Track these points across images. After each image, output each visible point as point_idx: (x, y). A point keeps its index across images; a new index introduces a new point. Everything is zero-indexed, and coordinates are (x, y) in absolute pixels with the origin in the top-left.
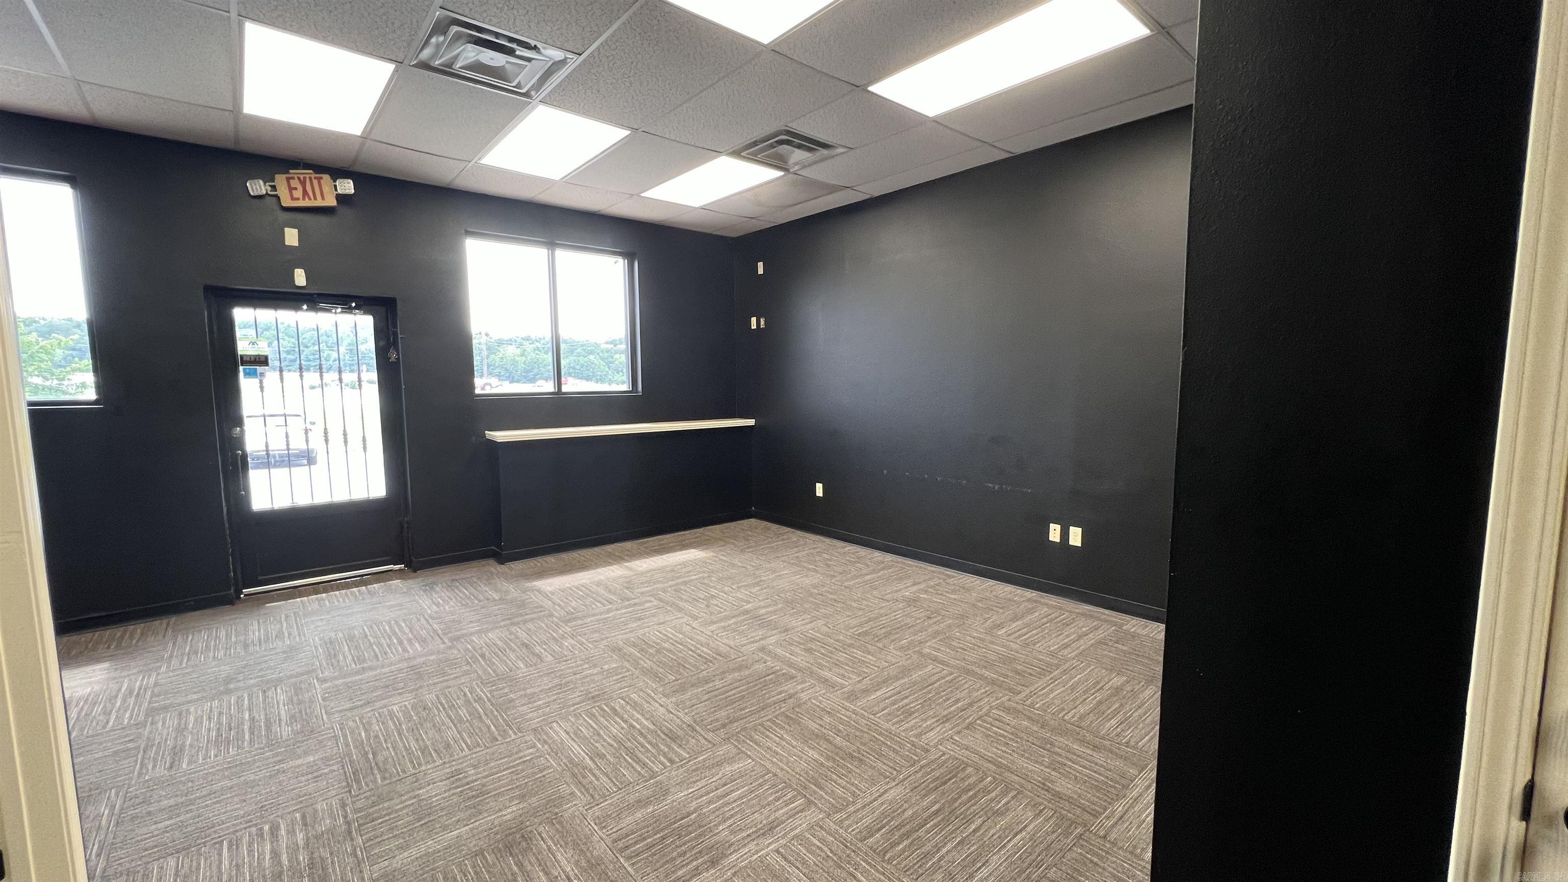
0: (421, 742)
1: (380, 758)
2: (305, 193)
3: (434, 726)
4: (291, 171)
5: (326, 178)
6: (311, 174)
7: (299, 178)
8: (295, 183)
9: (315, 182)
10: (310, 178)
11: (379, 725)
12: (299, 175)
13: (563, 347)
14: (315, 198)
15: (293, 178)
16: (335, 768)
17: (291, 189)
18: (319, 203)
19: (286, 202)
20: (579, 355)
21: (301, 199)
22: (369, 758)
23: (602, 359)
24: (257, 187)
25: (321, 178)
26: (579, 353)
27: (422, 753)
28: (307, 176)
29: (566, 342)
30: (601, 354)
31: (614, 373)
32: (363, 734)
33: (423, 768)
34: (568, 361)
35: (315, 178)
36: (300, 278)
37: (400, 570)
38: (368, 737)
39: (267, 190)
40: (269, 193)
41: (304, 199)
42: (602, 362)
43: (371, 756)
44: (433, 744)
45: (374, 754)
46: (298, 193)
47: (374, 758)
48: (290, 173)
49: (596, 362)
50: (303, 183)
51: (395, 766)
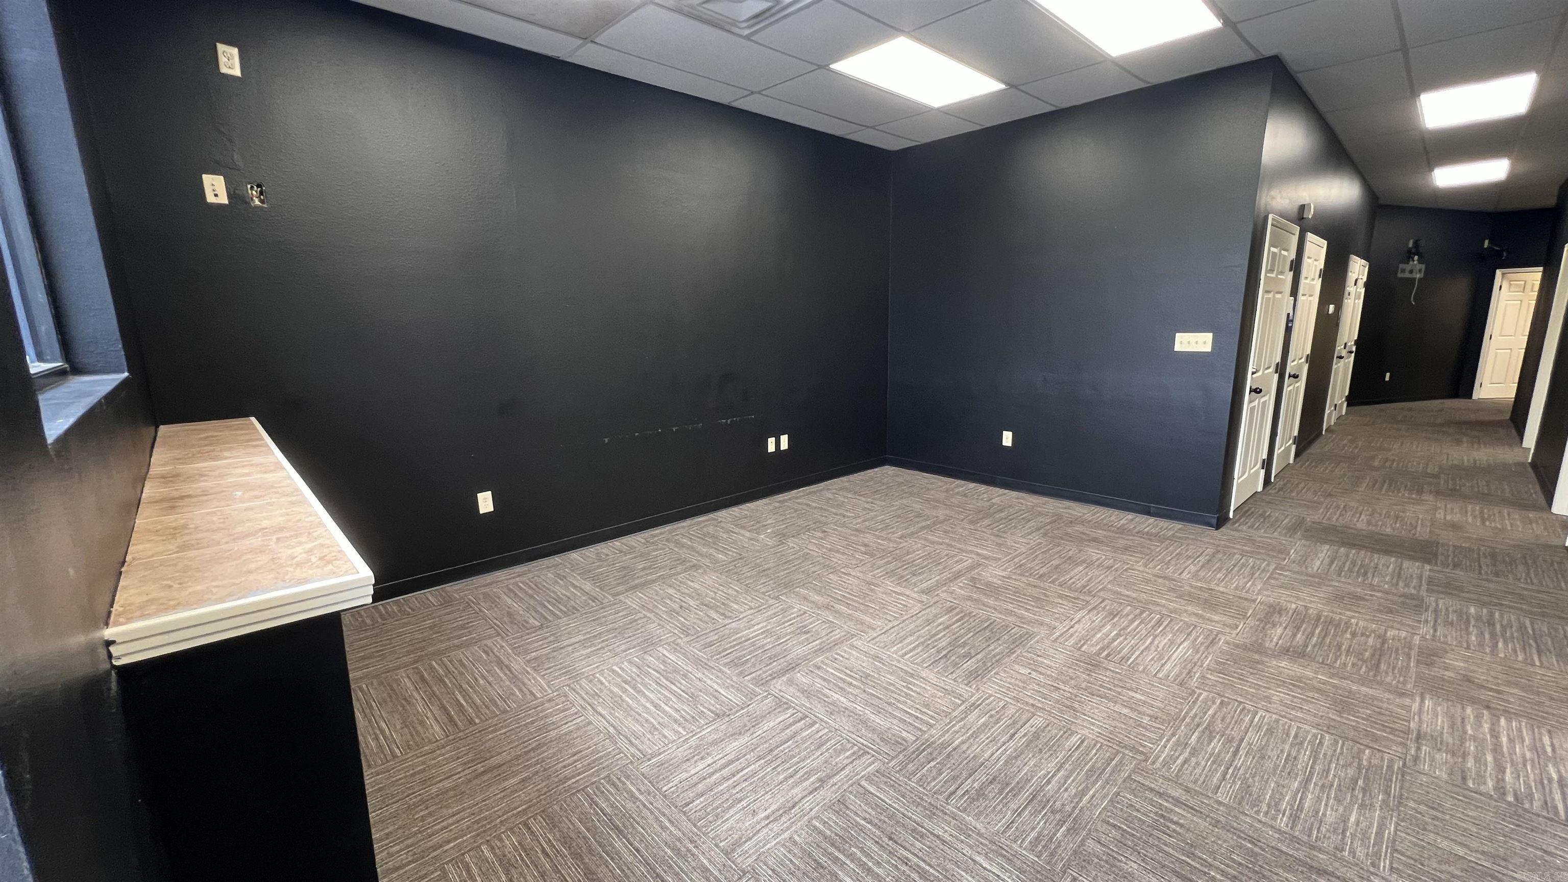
0: (1294, 753)
1: (1351, 772)
3: (1263, 758)
11: (1324, 815)
16: (1412, 804)
22: (1364, 782)
27: (1302, 743)
32: (1353, 819)
33: (1314, 731)
38: (1348, 810)
43: (1360, 782)
44: (1284, 742)
45: (1355, 781)
47: (1359, 777)
51: (1341, 753)
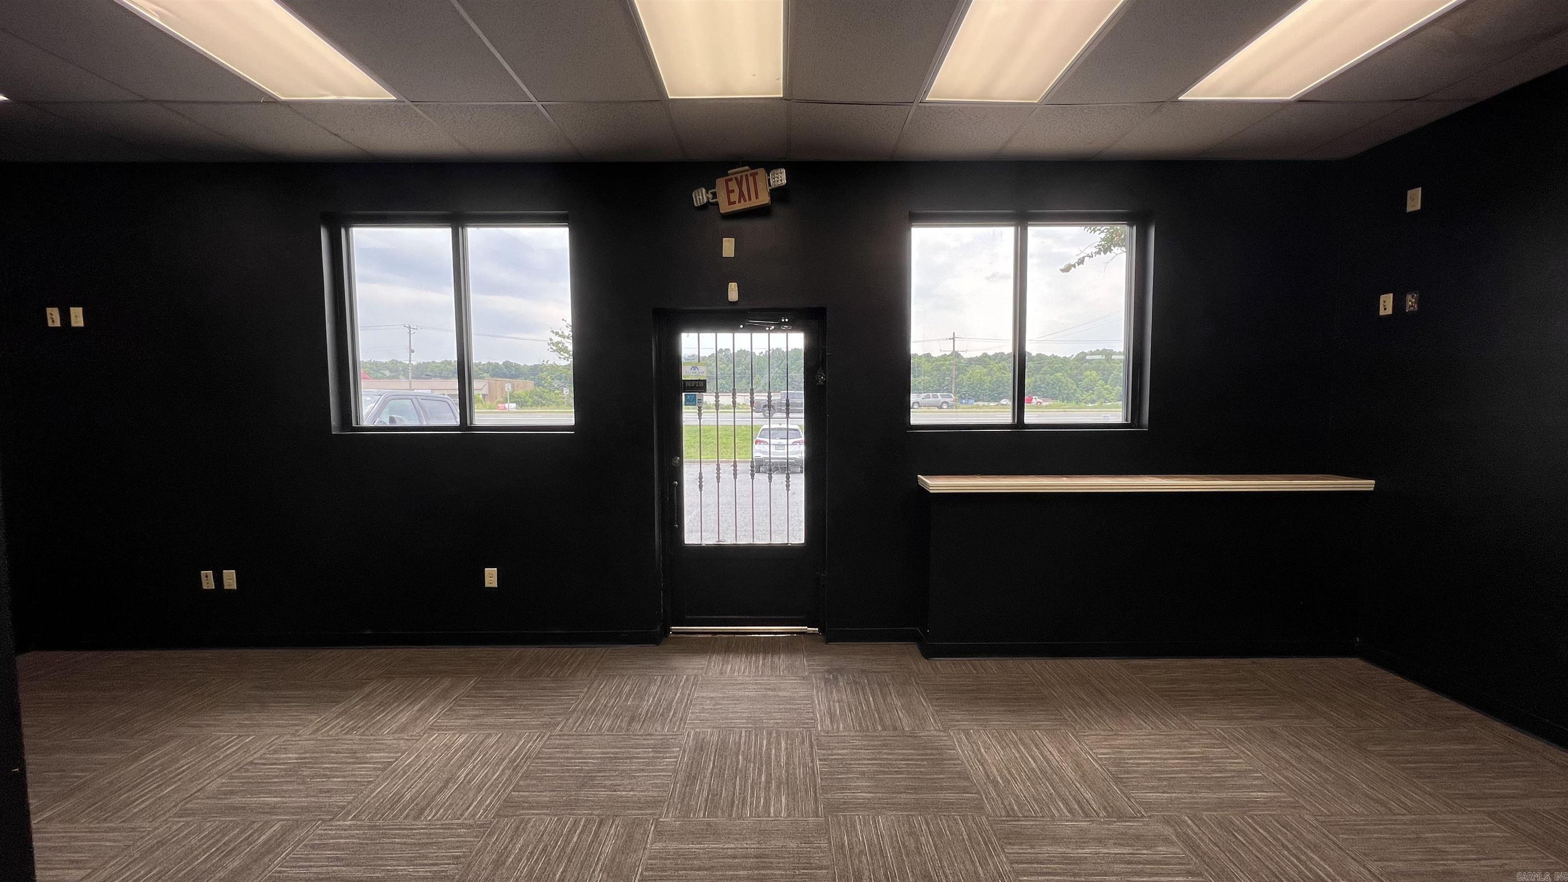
2: (741, 195)
4: (730, 172)
5: (761, 171)
6: (747, 171)
7: (736, 178)
8: (733, 185)
9: (751, 179)
10: (747, 176)
12: (735, 176)
13: (1028, 364)
14: (750, 199)
15: (731, 180)
17: (729, 192)
18: (754, 203)
19: (725, 208)
20: (1045, 373)
21: (737, 202)
23: (1071, 376)
24: (701, 197)
25: (757, 173)
26: (1046, 371)
28: (744, 174)
29: (1032, 359)
30: (1069, 372)
31: (1082, 391)
34: (1033, 379)
35: (751, 175)
36: (733, 293)
37: (813, 634)
39: (708, 198)
40: (711, 201)
41: (739, 202)
42: (1070, 380)
46: (734, 197)
48: (728, 175)
49: (1064, 380)
50: (740, 185)
